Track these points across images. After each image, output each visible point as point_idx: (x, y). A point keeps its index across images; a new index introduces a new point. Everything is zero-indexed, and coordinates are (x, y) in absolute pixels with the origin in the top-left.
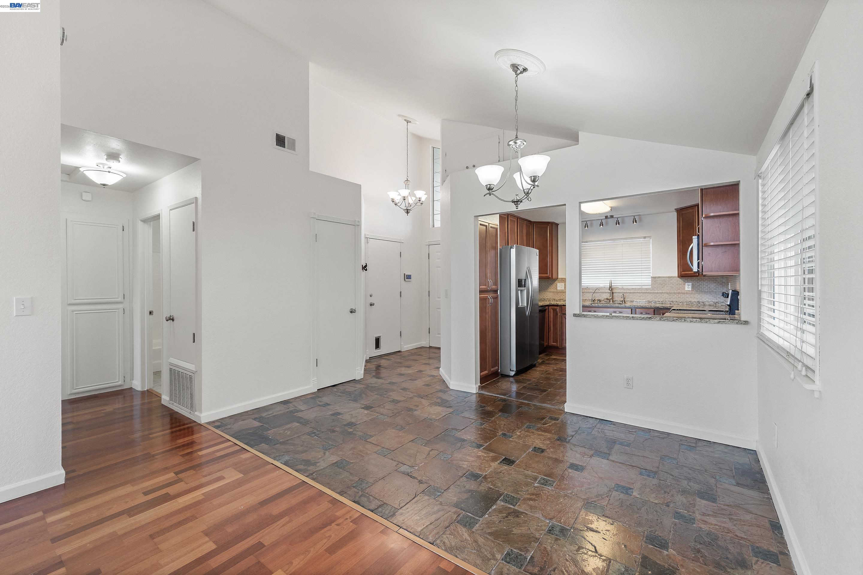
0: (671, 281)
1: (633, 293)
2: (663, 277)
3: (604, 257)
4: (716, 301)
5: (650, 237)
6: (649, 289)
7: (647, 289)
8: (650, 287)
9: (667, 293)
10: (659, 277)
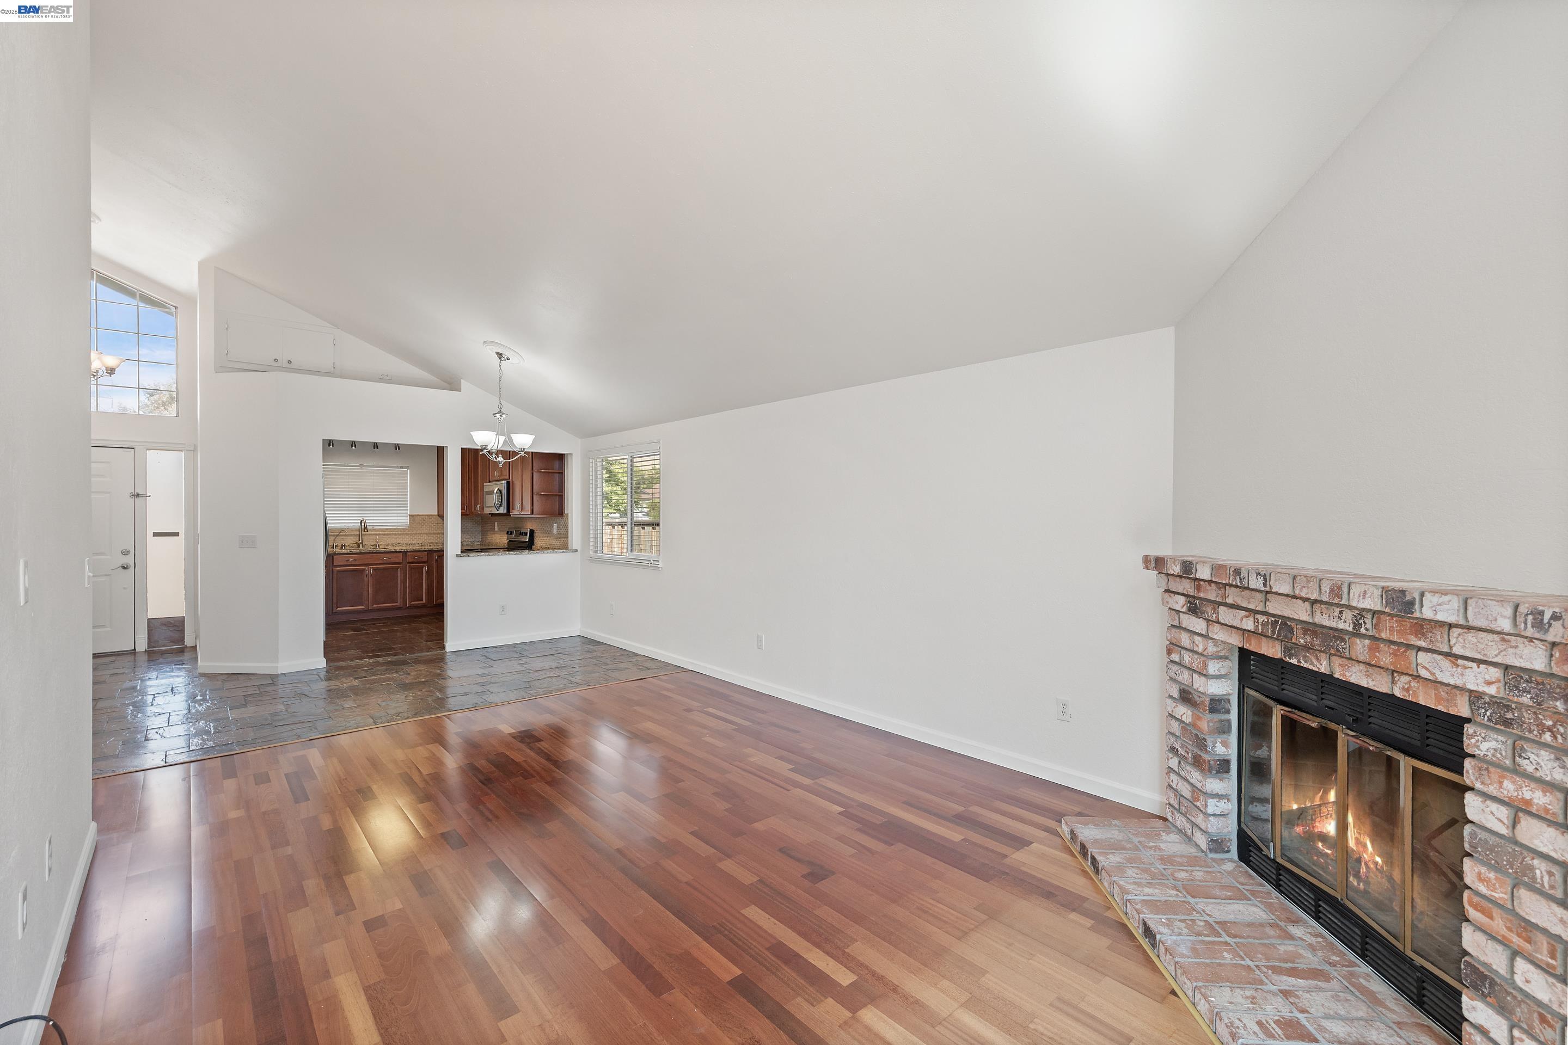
0: (430, 520)
1: (388, 534)
2: (422, 515)
3: (348, 488)
4: (472, 540)
5: (407, 468)
6: (406, 529)
7: (404, 530)
8: (407, 527)
9: (427, 534)
10: (418, 515)
